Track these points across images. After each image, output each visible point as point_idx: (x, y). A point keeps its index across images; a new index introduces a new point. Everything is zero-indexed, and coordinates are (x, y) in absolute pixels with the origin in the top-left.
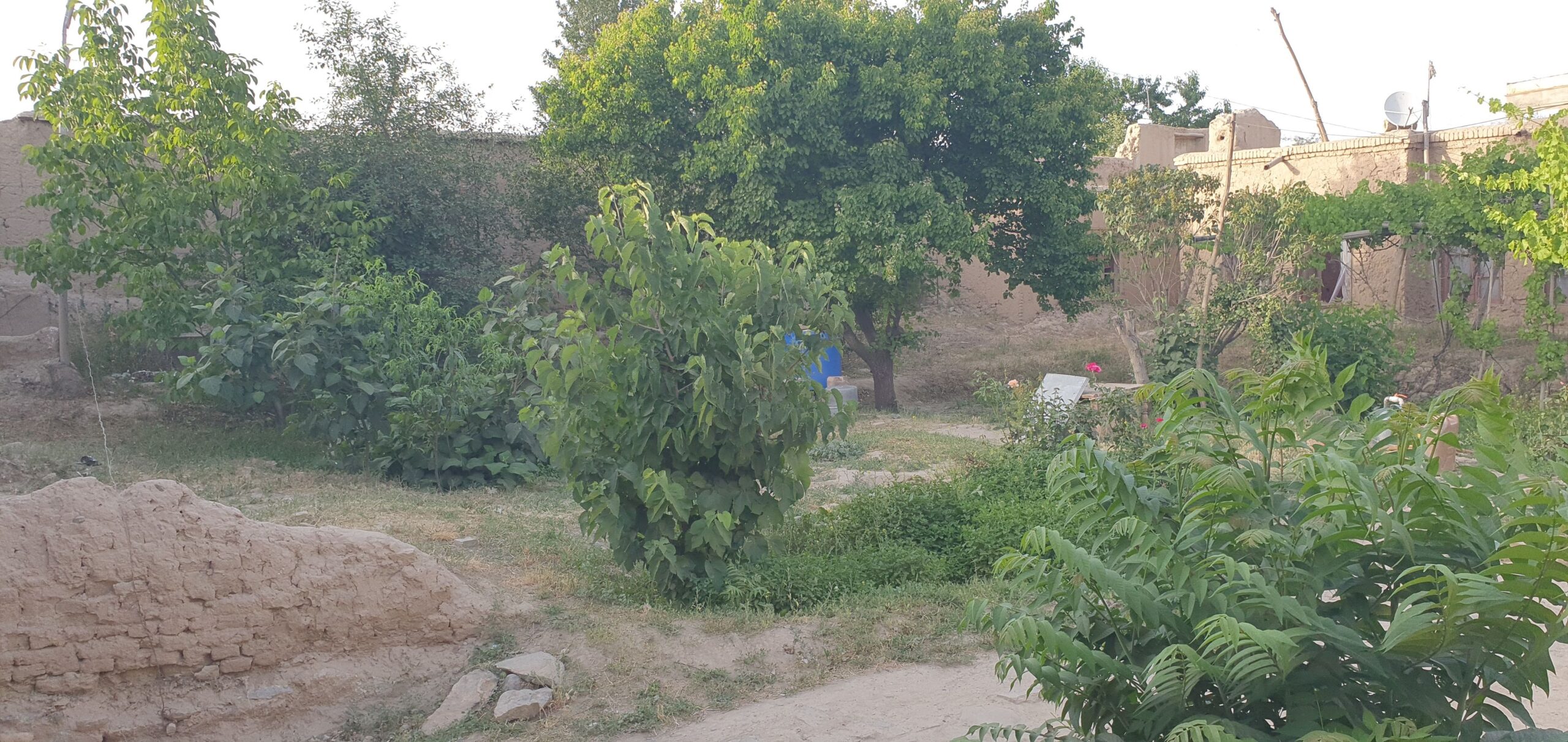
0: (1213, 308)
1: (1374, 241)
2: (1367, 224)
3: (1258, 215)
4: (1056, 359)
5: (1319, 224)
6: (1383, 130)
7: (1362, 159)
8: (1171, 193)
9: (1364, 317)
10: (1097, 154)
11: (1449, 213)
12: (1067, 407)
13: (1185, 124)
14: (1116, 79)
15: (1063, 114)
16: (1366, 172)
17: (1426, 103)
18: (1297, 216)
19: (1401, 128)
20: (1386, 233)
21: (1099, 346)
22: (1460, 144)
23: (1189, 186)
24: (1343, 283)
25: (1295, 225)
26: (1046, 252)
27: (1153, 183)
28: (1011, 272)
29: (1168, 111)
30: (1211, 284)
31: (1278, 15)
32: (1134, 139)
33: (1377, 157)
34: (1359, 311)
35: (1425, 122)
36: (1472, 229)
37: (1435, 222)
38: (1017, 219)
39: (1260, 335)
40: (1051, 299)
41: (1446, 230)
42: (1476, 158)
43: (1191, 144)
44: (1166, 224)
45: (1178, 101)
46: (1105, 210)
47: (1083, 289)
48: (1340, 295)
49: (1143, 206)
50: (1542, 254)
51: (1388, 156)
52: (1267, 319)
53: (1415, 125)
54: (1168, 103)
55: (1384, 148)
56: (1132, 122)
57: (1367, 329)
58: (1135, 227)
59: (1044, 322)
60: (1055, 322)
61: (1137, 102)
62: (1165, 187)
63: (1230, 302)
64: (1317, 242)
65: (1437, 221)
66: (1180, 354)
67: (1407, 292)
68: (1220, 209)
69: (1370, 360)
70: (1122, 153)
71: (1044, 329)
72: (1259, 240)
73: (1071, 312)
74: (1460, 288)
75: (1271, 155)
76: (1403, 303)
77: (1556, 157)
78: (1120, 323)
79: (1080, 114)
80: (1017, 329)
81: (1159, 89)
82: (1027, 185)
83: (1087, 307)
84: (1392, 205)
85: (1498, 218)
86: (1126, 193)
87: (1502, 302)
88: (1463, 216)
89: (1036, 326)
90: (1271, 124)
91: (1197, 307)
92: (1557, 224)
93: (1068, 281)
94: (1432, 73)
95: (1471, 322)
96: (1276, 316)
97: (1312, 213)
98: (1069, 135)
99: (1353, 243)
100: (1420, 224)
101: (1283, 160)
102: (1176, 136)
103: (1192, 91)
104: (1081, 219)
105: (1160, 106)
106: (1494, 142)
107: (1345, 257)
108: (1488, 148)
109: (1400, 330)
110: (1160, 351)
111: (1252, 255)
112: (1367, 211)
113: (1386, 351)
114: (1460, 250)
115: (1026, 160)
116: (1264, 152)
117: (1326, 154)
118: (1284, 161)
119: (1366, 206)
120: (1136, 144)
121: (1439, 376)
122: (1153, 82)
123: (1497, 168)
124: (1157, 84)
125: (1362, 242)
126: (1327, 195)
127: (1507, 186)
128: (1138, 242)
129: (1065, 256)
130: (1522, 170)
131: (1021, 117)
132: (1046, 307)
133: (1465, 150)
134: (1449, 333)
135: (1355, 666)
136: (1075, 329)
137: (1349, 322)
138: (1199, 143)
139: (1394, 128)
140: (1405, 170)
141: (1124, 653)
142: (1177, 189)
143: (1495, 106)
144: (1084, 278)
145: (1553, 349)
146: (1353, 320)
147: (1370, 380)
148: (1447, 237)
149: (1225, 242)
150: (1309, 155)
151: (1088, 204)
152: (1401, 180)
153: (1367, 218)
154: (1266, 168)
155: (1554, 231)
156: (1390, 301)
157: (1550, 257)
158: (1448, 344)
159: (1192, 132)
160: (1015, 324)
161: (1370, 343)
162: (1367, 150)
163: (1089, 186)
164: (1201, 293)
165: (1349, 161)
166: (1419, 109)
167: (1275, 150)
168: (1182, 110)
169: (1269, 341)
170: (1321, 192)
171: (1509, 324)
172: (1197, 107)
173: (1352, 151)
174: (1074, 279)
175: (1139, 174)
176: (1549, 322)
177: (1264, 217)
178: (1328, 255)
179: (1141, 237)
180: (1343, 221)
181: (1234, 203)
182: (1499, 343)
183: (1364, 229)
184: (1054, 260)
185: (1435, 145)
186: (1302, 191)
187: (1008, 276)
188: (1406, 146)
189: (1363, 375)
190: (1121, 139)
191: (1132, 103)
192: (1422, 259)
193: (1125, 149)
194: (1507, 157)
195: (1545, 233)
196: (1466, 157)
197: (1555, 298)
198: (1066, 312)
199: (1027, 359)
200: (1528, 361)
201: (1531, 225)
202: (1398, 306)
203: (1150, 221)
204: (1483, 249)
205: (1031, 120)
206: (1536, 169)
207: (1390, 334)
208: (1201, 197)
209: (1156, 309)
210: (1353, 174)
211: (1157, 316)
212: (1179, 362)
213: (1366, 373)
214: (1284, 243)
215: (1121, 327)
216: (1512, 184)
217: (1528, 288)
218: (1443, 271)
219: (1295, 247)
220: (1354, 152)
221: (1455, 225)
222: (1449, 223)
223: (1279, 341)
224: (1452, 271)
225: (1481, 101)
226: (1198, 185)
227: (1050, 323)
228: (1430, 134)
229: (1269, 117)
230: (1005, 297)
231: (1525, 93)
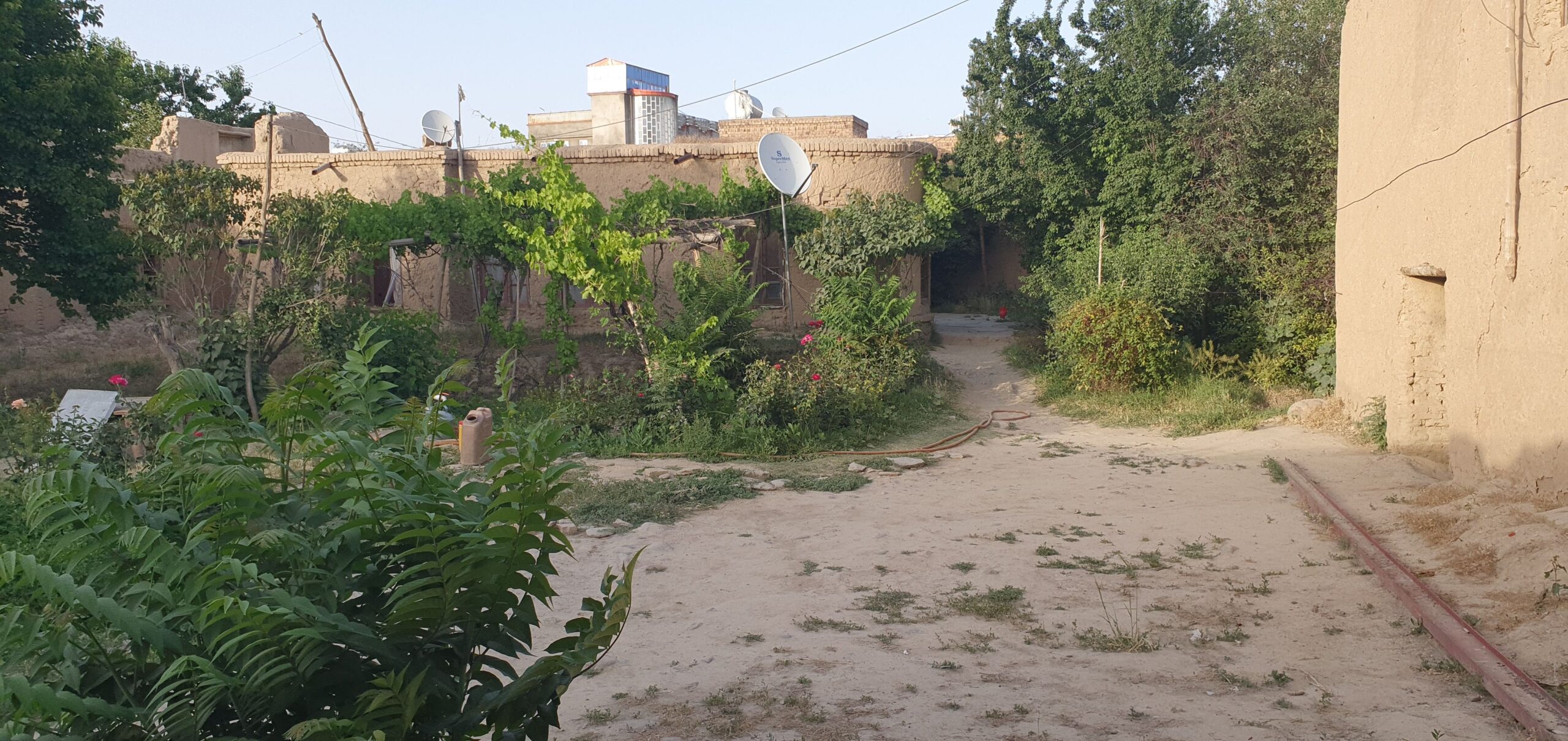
0: (260, 314)
1: (419, 248)
2: (411, 232)
3: (301, 220)
4: (88, 371)
5: (366, 231)
6: (422, 145)
7: (405, 171)
8: (208, 192)
9: (411, 321)
10: (120, 142)
11: (480, 225)
12: (90, 427)
13: (229, 122)
14: (148, 66)
15: (74, 92)
16: (409, 183)
17: (457, 124)
18: (341, 222)
19: (438, 144)
20: (429, 242)
21: (140, 356)
22: (488, 164)
23: (227, 186)
24: (394, 288)
25: (339, 231)
26: (65, 251)
27: (186, 180)
28: (19, 274)
29: (211, 106)
30: (256, 290)
31: (320, 22)
32: (172, 133)
33: (418, 170)
34: (405, 315)
35: (458, 141)
36: (499, 241)
37: (469, 233)
38: (21, 210)
39: (309, 341)
40: (75, 304)
41: (479, 241)
42: (500, 177)
43: (237, 143)
44: (204, 225)
45: (221, 97)
46: (132, 206)
47: (114, 293)
48: (391, 300)
49: (176, 204)
50: (551, 265)
51: (428, 170)
52: (316, 324)
53: (450, 143)
54: (211, 98)
55: (424, 162)
56: (169, 113)
57: (414, 333)
58: (169, 227)
59: (70, 331)
60: (86, 330)
61: (174, 93)
62: (201, 185)
63: (277, 307)
64: (362, 248)
65: (470, 232)
66: (227, 362)
67: (451, 297)
68: (262, 211)
69: (418, 362)
70: (159, 146)
71: (71, 339)
72: (305, 244)
73: (102, 319)
74: (493, 293)
75: (319, 160)
76: (449, 308)
77: (556, 182)
78: (157, 330)
79: (96, 95)
80: (37, 338)
81: (199, 82)
82: (33, 171)
83: (120, 314)
84: (432, 215)
85: (515, 233)
86: (156, 189)
87: (530, 306)
88: (492, 228)
89: (62, 335)
90: (319, 130)
91: (244, 313)
92: (560, 239)
93: (95, 284)
94: (462, 97)
95: (506, 324)
96: (324, 321)
97: (359, 220)
98: (84, 118)
99: (400, 252)
100: (457, 234)
101: (330, 166)
102: (220, 133)
103: (235, 86)
104: (106, 214)
105: (202, 101)
106: (513, 165)
107: (395, 264)
108: (508, 168)
109: (447, 333)
110: (206, 359)
111: (297, 259)
112: (410, 220)
113: (431, 352)
114: (492, 259)
115: (30, 142)
116: (311, 156)
117: (371, 163)
118: (332, 167)
119: (409, 215)
120: (174, 138)
121: (481, 373)
122: (191, 73)
123: (517, 186)
124: (195, 77)
125: (408, 250)
126: (372, 203)
127: (522, 203)
128: (174, 242)
129: (89, 256)
130: (533, 190)
131: (18, 91)
132: (70, 313)
133: (492, 170)
134: (487, 335)
135: (375, 660)
136: (111, 338)
137: (397, 326)
138: (245, 143)
139: (432, 143)
140: (444, 183)
141: (126, 697)
142: (213, 188)
143: (504, 131)
144: (114, 280)
145: (569, 347)
146: (401, 324)
147: (418, 381)
148: (480, 248)
149: (270, 246)
150: (355, 163)
151: (113, 198)
152: (440, 192)
153: (411, 226)
154: (314, 173)
155: (558, 246)
156: (435, 306)
157: (557, 268)
158: (487, 344)
159: (237, 130)
160: (33, 334)
161: (417, 345)
162: (409, 163)
163: (113, 177)
164: (246, 298)
165: (393, 172)
166: (452, 128)
167: (322, 155)
168: (226, 106)
169: (320, 346)
170: (367, 200)
171: (537, 326)
172: (242, 104)
173: (397, 162)
174: (101, 282)
175: (170, 169)
176: (564, 324)
177: (308, 222)
178: (377, 261)
179: (177, 238)
180: (389, 229)
181: (277, 206)
182: (526, 343)
183: (409, 237)
184: (75, 259)
185: (468, 163)
186: (345, 197)
187: (15, 277)
188: (443, 162)
189: (411, 376)
190: (157, 131)
191: (169, 93)
192: (461, 268)
193: (162, 142)
194: (524, 179)
195: (552, 247)
196: (492, 175)
197: (567, 303)
198: (96, 318)
199: (50, 374)
200: (550, 358)
201: (541, 239)
202: (442, 310)
203: (186, 221)
204: (510, 258)
205: (32, 95)
206: (543, 190)
207: (435, 336)
208: (241, 198)
209: (199, 313)
210: (397, 185)
211: (201, 323)
212: (227, 371)
213: (414, 374)
214: (329, 248)
215: (158, 335)
216: (525, 201)
217: (546, 294)
218: (481, 278)
219: (340, 253)
220: (400, 163)
221: (486, 237)
222: (480, 234)
223: (329, 346)
224: (487, 278)
225: (493, 125)
226: (238, 184)
227: (79, 332)
228: (463, 151)
229: (316, 123)
230: (13, 301)
231: (542, 124)
